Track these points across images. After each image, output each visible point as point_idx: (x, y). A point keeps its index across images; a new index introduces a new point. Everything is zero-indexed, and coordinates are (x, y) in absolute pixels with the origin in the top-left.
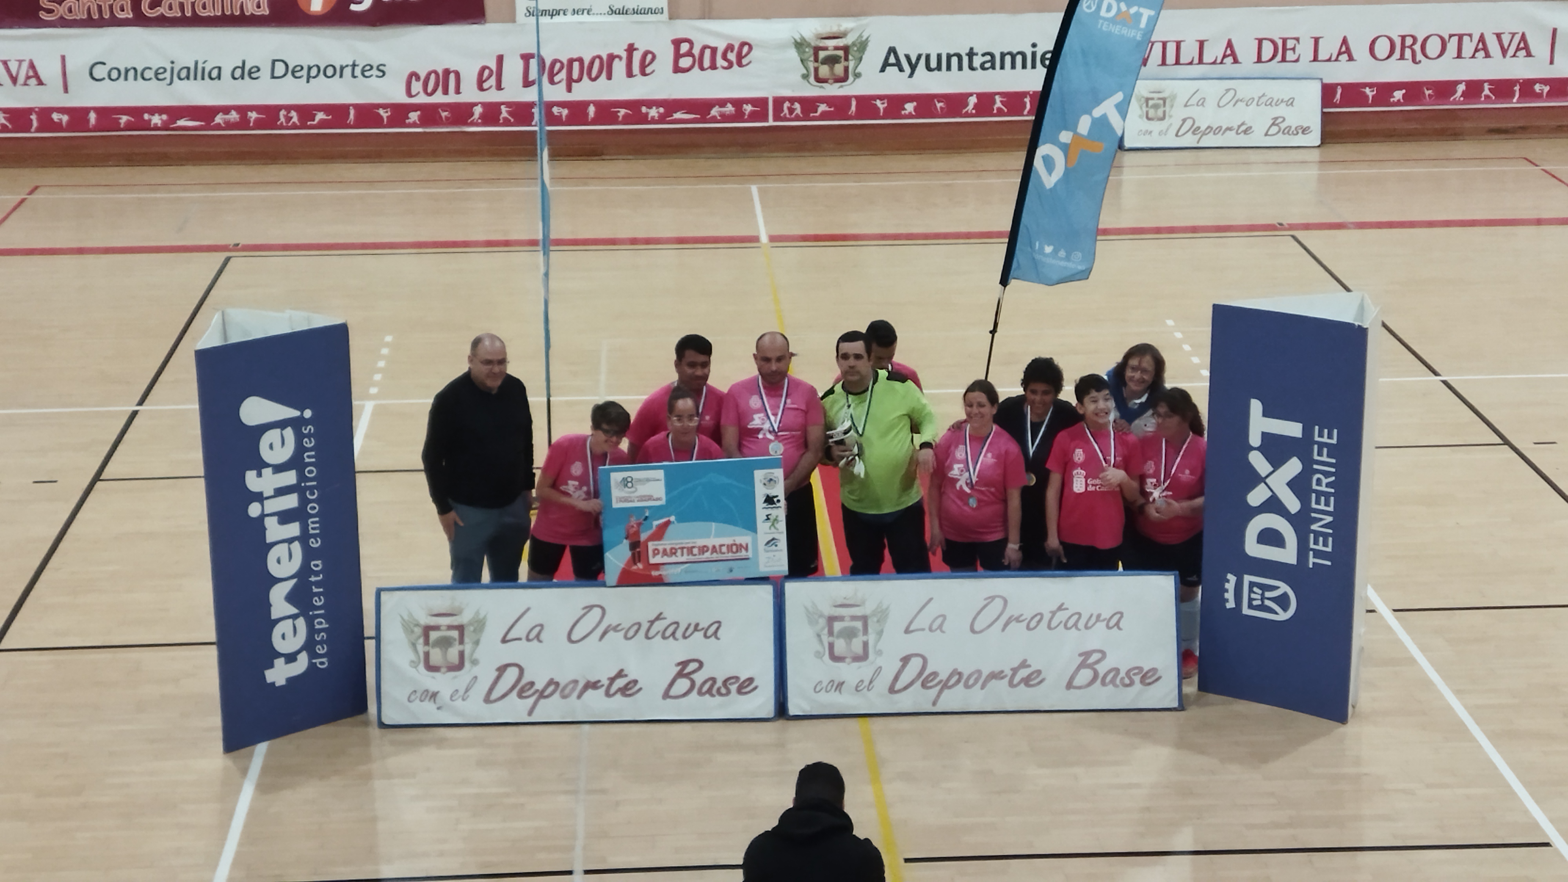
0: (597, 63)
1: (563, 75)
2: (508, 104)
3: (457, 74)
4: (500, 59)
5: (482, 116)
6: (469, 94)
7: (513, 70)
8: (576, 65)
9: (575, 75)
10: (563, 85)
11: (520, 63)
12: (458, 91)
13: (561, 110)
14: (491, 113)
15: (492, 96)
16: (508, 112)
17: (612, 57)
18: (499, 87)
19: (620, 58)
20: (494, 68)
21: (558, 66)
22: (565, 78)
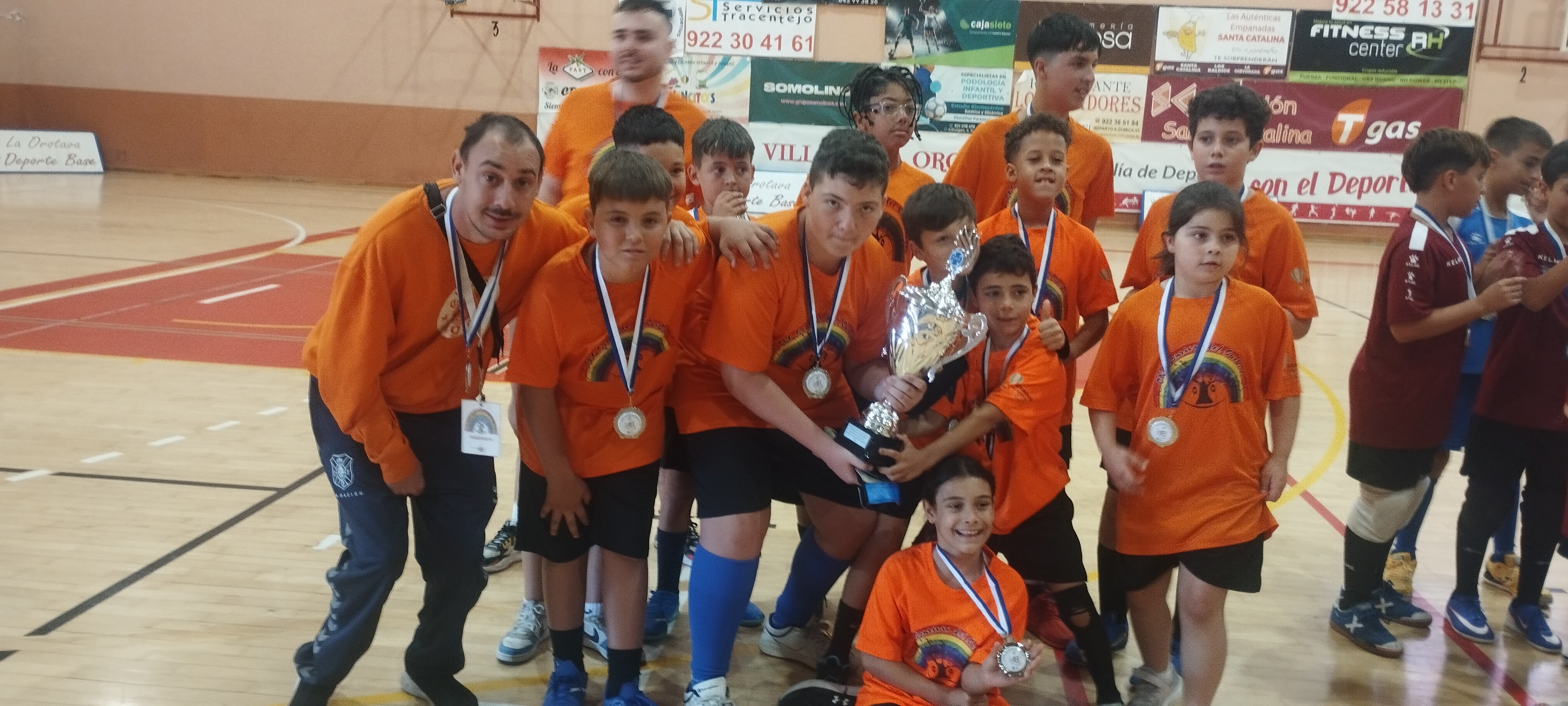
0: (1381, 181)
1: (1357, 187)
2: (1315, 205)
3: (1285, 183)
4: (1316, 175)
5: (1297, 212)
6: (1292, 196)
7: (1323, 183)
8: (1366, 182)
9: (1365, 188)
10: (1356, 194)
11: (1329, 178)
12: (1284, 194)
13: (1352, 210)
14: (1304, 209)
15: (1306, 198)
16: (1315, 210)
17: (1391, 178)
18: (1312, 192)
19: (1398, 179)
20: (1311, 181)
21: (1354, 182)
22: (1357, 190)
